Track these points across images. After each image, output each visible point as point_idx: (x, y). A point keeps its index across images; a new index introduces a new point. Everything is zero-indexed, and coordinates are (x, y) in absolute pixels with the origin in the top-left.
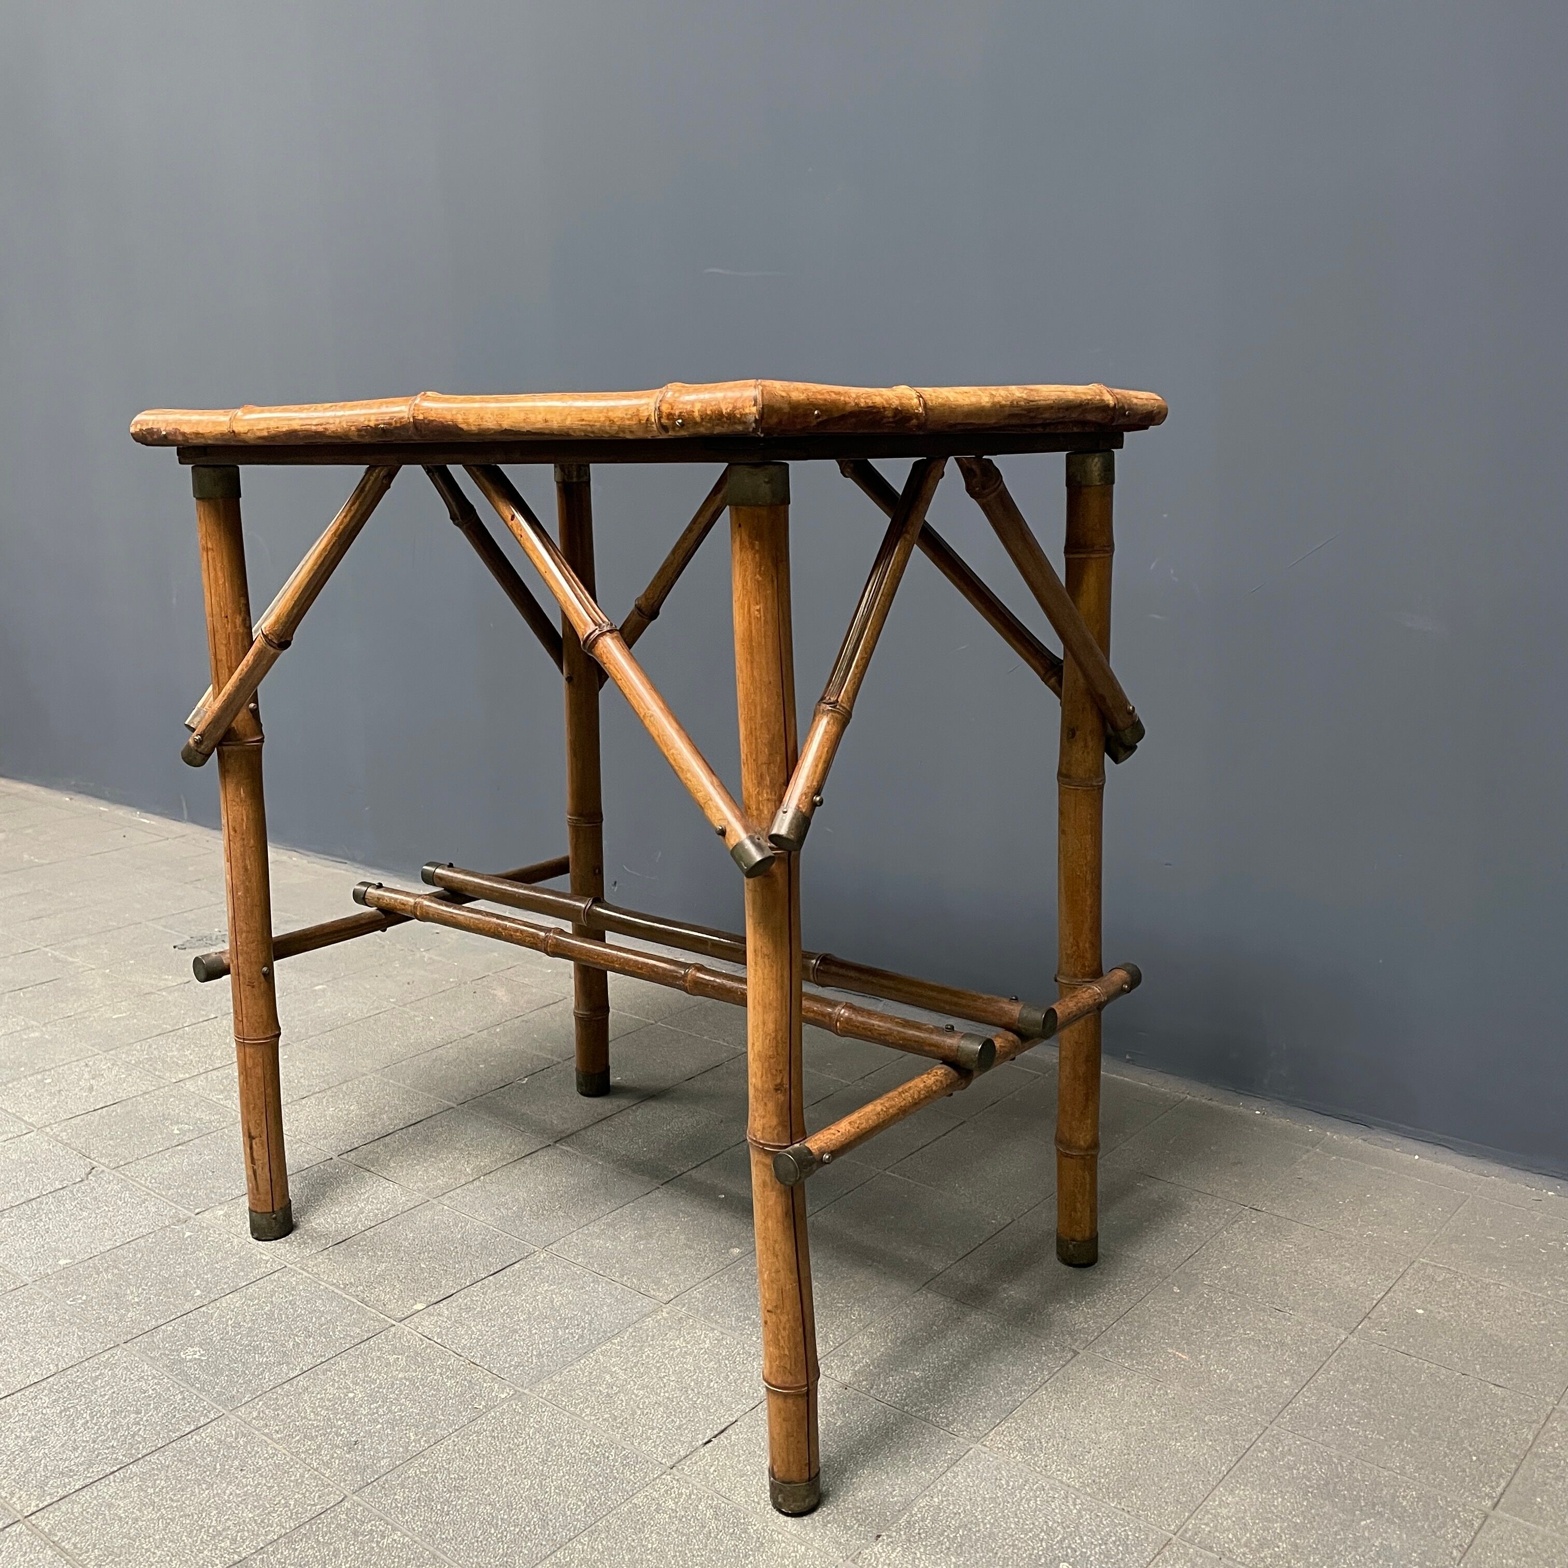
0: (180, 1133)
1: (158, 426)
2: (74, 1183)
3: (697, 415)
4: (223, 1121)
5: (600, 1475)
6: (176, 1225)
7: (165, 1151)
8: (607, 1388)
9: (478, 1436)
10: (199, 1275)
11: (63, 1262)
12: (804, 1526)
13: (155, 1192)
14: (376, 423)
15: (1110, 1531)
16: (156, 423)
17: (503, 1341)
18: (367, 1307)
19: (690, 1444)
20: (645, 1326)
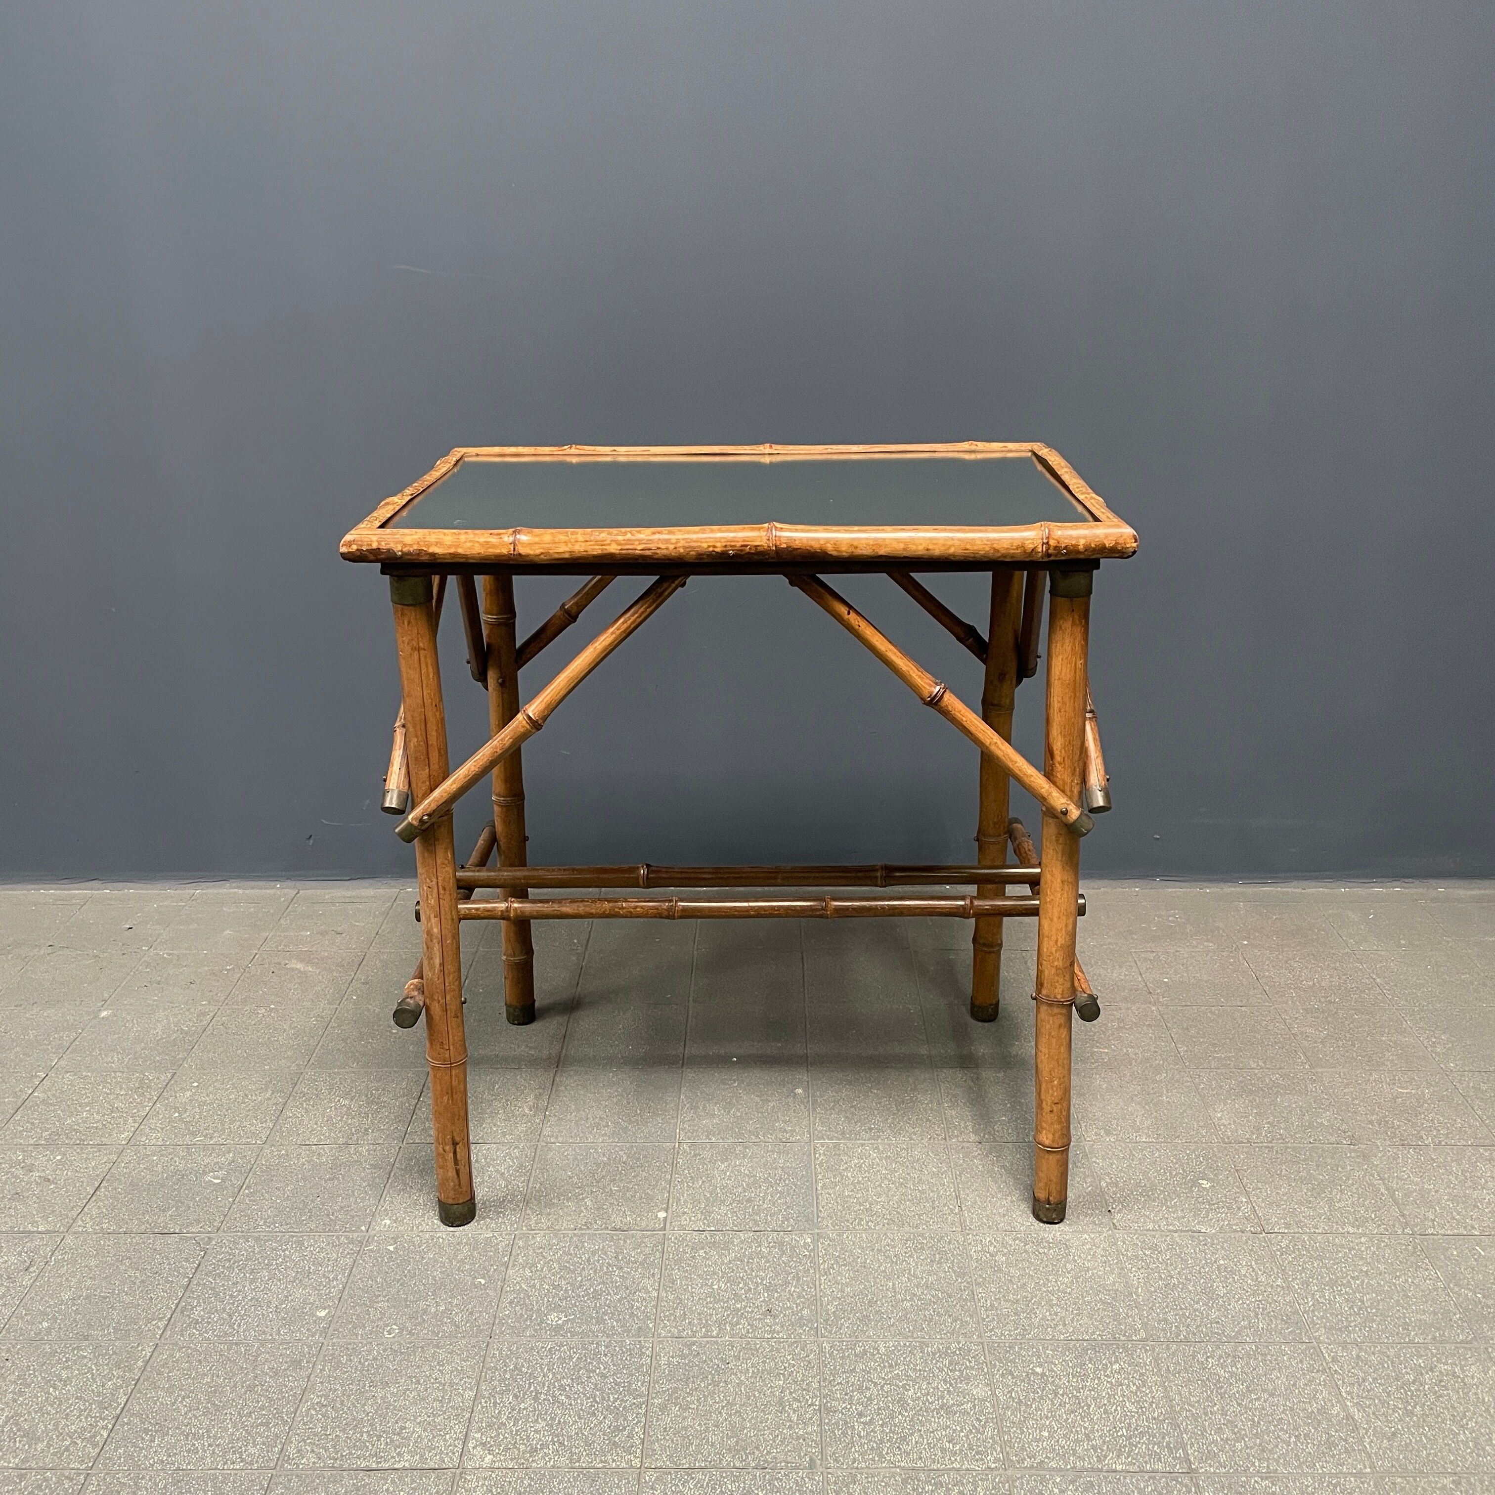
0: (223, 1181)
1: (388, 547)
2: (203, 1257)
3: (1081, 547)
4: (245, 1156)
5: (935, 1254)
6: (366, 1246)
7: (237, 1199)
8: (860, 1206)
9: (834, 1269)
10: (458, 1270)
11: (322, 1313)
12: (1070, 1225)
13: (295, 1232)
14: (724, 549)
15: (1195, 1155)
16: (383, 543)
17: (752, 1210)
18: (627, 1232)
19: (953, 1213)
20: (822, 1160)
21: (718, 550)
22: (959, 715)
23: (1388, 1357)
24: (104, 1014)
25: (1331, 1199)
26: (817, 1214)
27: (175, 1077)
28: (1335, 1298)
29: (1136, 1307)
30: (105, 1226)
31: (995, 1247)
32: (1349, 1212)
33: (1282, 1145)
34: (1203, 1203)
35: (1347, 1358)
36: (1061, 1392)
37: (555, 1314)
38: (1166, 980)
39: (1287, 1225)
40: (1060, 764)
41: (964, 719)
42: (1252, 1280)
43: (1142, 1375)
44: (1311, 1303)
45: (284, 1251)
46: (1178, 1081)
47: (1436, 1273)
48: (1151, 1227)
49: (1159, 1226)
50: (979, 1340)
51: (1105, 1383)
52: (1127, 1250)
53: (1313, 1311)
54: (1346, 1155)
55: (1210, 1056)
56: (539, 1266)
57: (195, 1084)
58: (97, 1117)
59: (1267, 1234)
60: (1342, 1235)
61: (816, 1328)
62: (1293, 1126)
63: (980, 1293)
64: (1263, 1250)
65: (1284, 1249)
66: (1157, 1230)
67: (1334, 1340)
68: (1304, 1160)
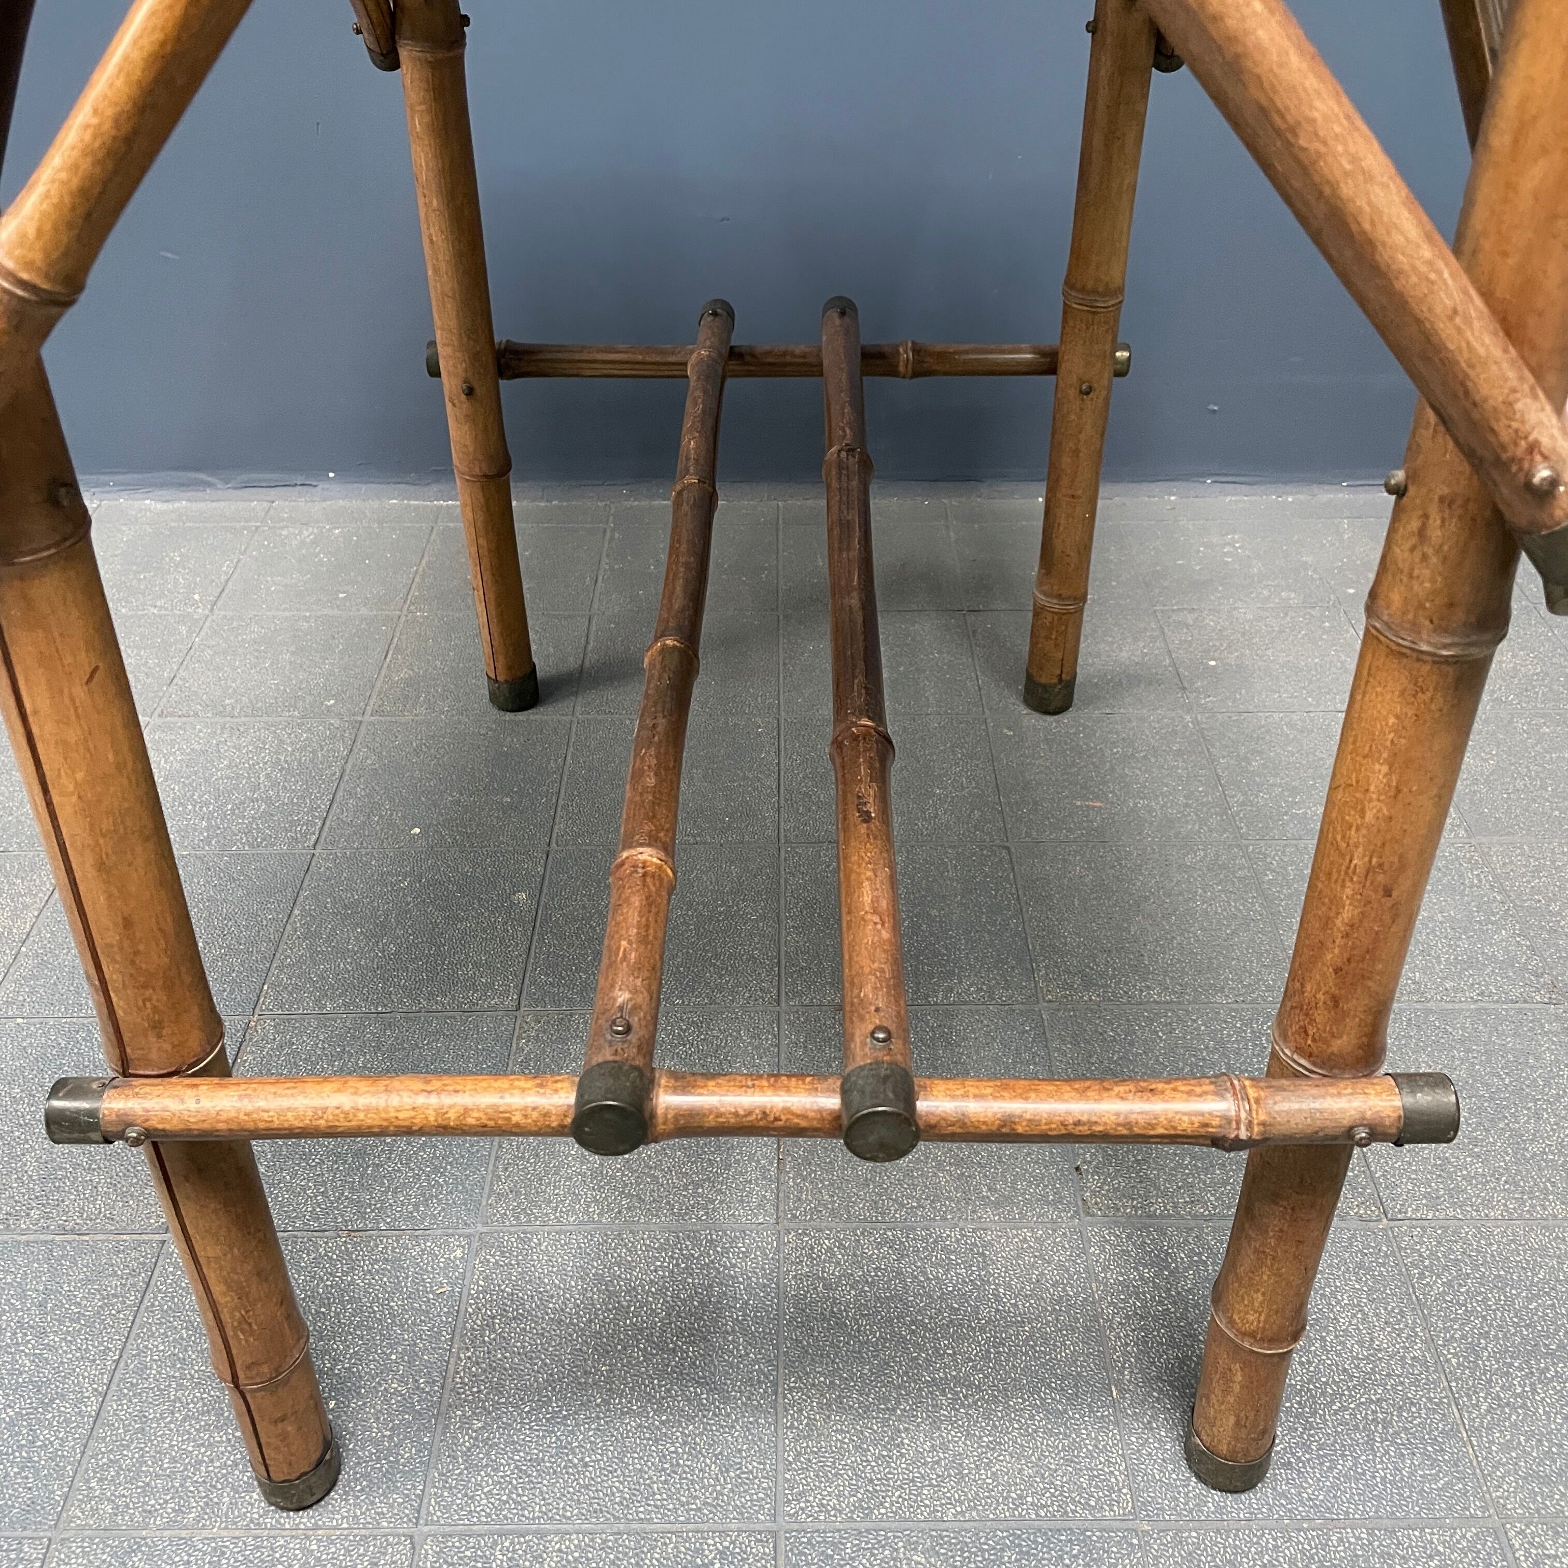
5: (711, 1286)
8: (582, 1163)
15: (1253, 1032)
17: (362, 1177)
18: (86, 1238)
19: (765, 1178)
20: (529, 1053)
26: (492, 1184)
31: (838, 1263)
33: (1418, 1006)
38: (1213, 663)
39: (1433, 1202)
42: (1360, 1343)
44: (1485, 1407)
48: (1157, 1208)
49: (1175, 1207)
50: (771, 1524)
52: (1106, 1270)
54: (1543, 1026)
55: (1286, 813)
59: (1392, 1224)
60: (1544, 1223)
61: (421, 1497)
62: (1439, 963)
63: (791, 1390)
64: (1383, 1265)
65: (1427, 1263)
66: (1170, 1216)
67: (1538, 1511)
68: (1462, 1041)
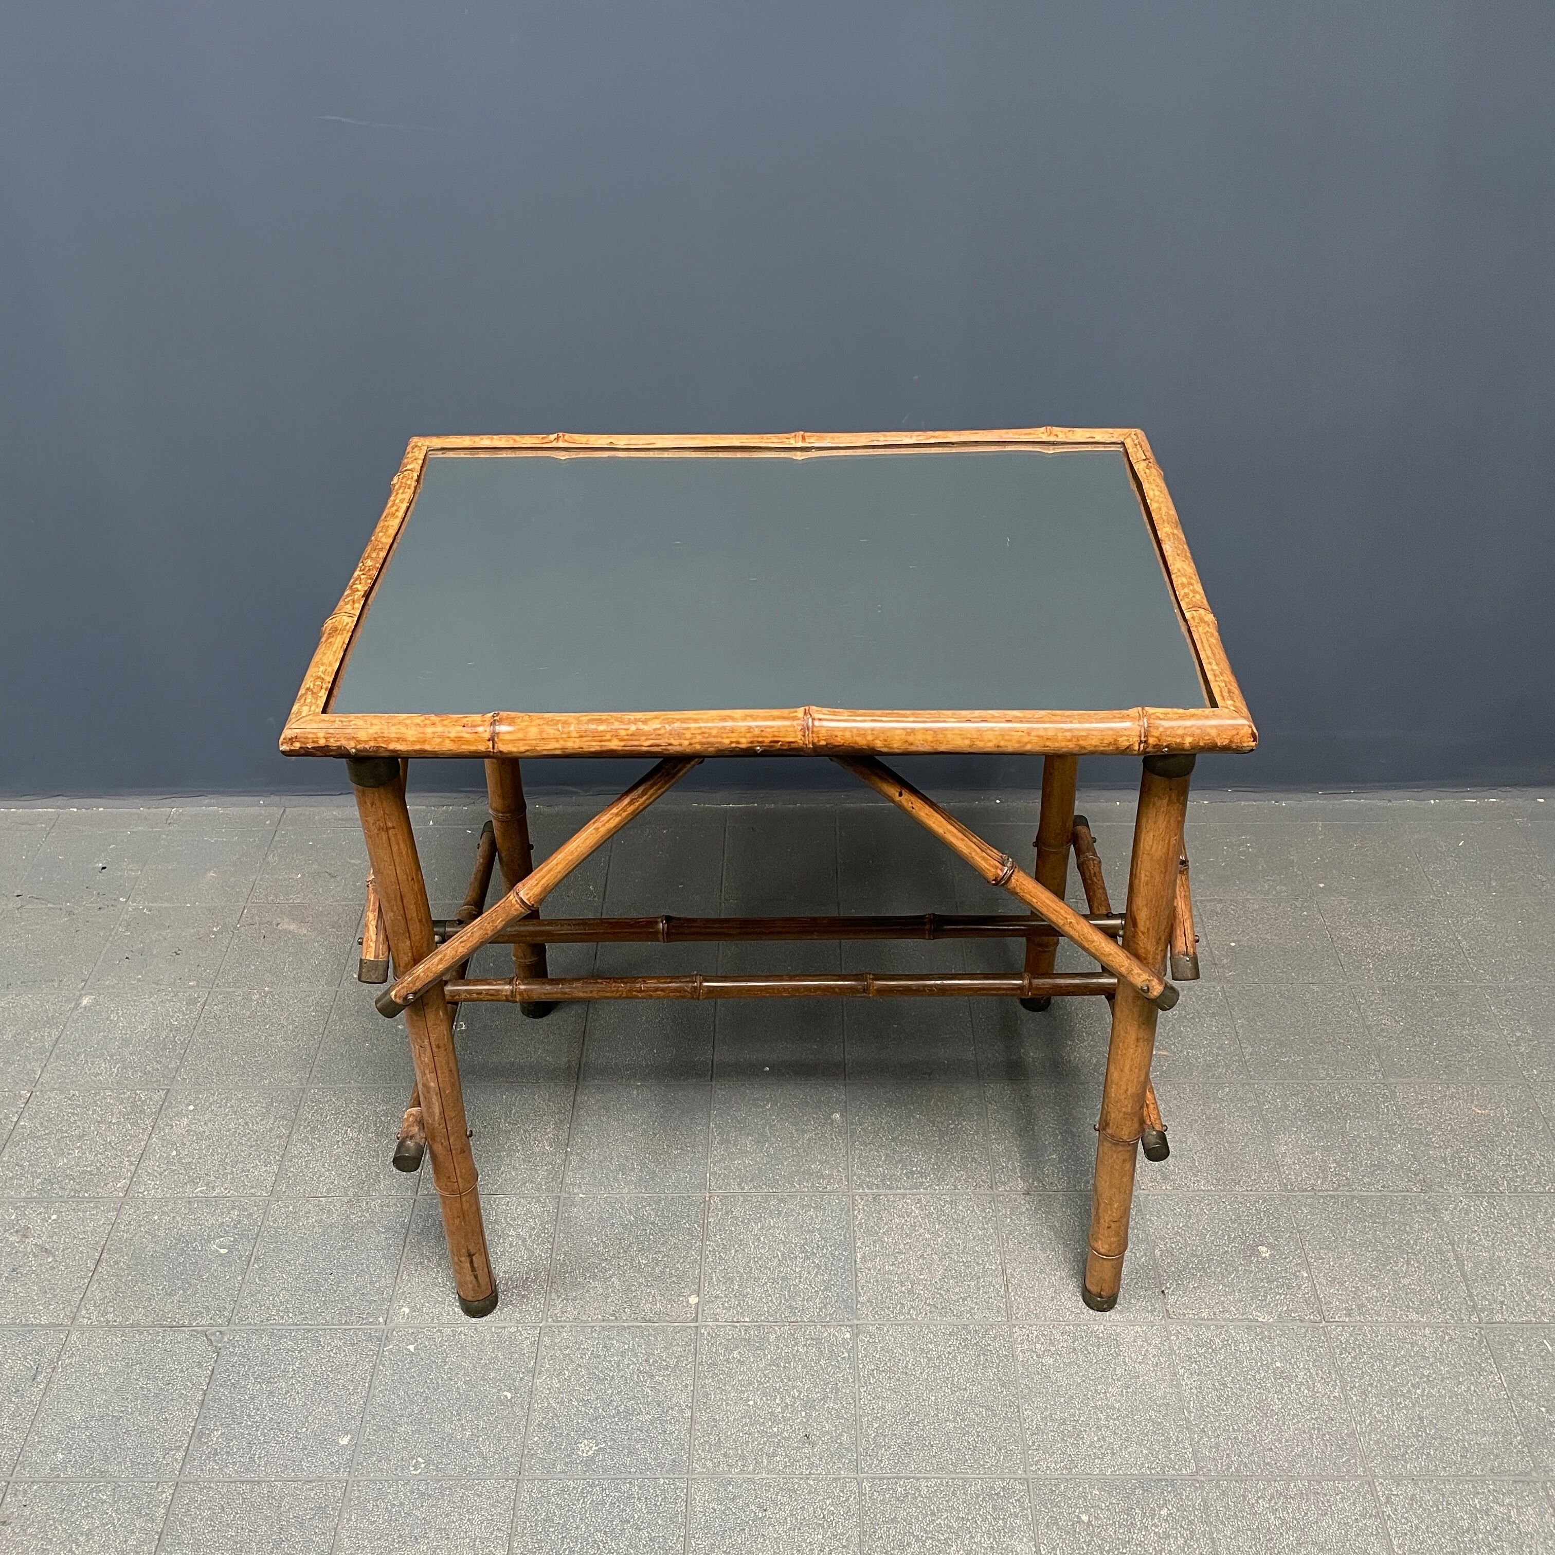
0: (230, 1251)
1: (338, 744)
2: (216, 1361)
3: (1187, 746)
4: (251, 1214)
5: (979, 1355)
6: (385, 1346)
7: (247, 1277)
8: (902, 1286)
9: (874, 1377)
10: (483, 1379)
11: (344, 1441)
12: (1121, 1312)
13: (311, 1325)
14: (750, 745)
15: (1256, 1209)
16: (332, 740)
17: (788, 1292)
18: (657, 1324)
19: (999, 1296)
20: (861, 1219)
21: (743, 746)
22: (1029, 897)
23: (1443, 1495)
24: (85, 1001)
25: (1395, 1272)
26: (857, 1297)
27: (169, 1095)
28: (1393, 1413)
29: (1187, 1428)
30: (110, 1317)
31: (1042, 1344)
32: (1413, 1291)
33: (1348, 1194)
34: (1262, 1281)
35: (1401, 1497)
36: (1107, 1548)
37: (586, 1441)
38: (1233, 944)
39: (1349, 1312)
40: (1143, 933)
41: (1034, 900)
42: (1308, 1388)
43: (1191, 1522)
44: (1368, 1421)
45: (300, 1352)
46: (1241, 1099)
47: (1500, 1378)
48: (1204, 1315)
49: (1215, 1314)
50: (1024, 1476)
51: (1152, 1535)
52: (1180, 1348)
53: (1370, 1434)
54: (1416, 1207)
55: (1277, 1061)
56: (567, 1373)
57: (191, 1108)
58: (91, 1157)
59: (1327, 1324)
60: (1406, 1324)
61: (856, 1460)
62: (1361, 1166)
63: (1026, 1410)
64: (1322, 1347)
65: (1344, 1346)
66: (1212, 1319)
67: (1390, 1473)
68: (1370, 1216)
